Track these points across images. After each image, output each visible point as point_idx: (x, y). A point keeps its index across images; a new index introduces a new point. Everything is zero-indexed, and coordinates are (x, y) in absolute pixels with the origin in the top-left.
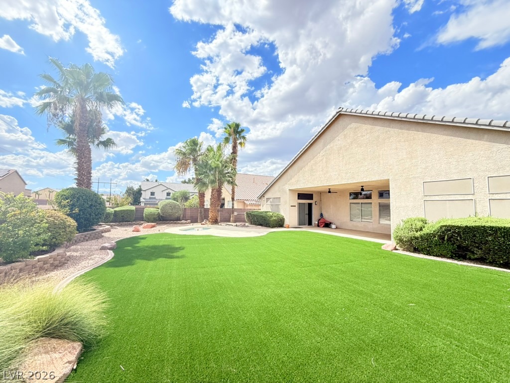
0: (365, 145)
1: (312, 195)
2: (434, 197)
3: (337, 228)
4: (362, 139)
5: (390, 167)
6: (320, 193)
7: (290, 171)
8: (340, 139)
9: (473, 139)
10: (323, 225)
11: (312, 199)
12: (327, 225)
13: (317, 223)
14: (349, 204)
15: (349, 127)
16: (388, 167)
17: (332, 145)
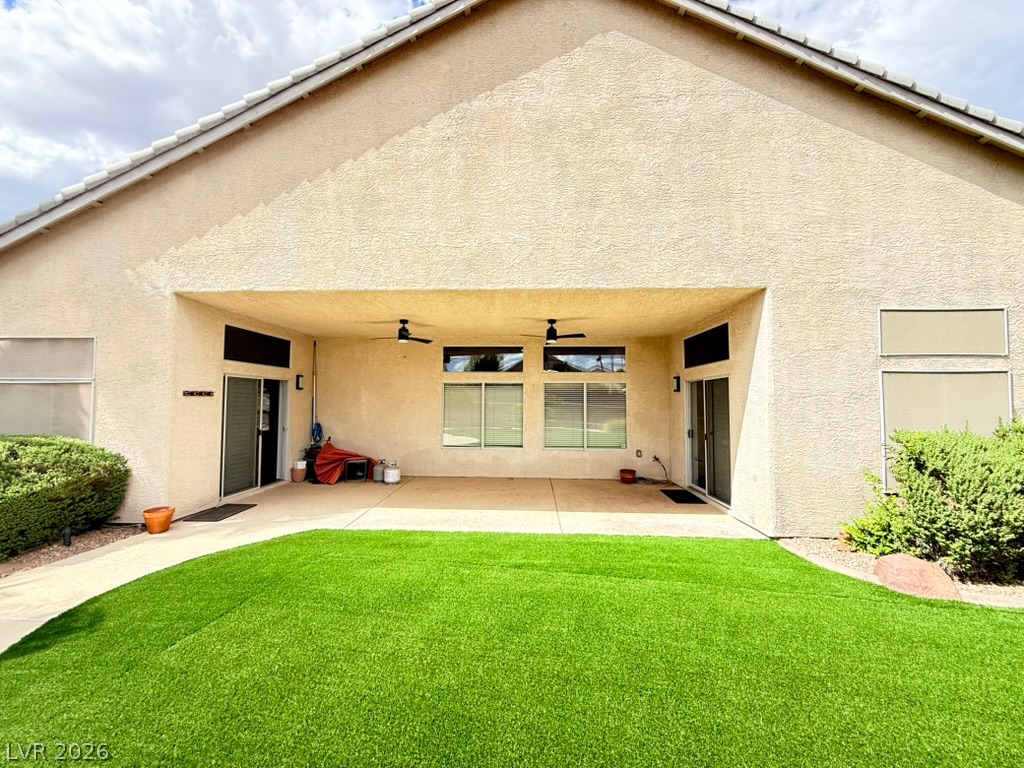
0: (669, 137)
1: (286, 344)
2: (909, 361)
3: (404, 479)
4: (657, 109)
5: (772, 244)
6: (316, 343)
7: (188, 185)
8: (546, 81)
9: (1005, 196)
10: (337, 474)
11: (284, 362)
12: (359, 471)
13: (302, 465)
14: (441, 388)
15: (597, 41)
16: (764, 240)
17: (500, 98)
